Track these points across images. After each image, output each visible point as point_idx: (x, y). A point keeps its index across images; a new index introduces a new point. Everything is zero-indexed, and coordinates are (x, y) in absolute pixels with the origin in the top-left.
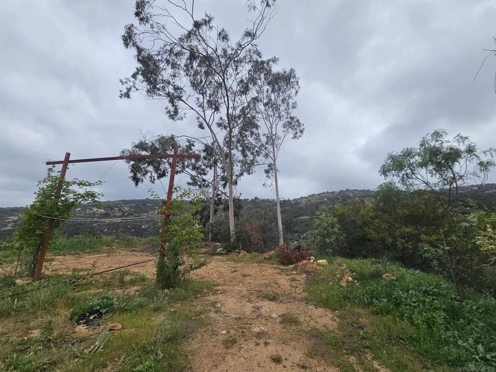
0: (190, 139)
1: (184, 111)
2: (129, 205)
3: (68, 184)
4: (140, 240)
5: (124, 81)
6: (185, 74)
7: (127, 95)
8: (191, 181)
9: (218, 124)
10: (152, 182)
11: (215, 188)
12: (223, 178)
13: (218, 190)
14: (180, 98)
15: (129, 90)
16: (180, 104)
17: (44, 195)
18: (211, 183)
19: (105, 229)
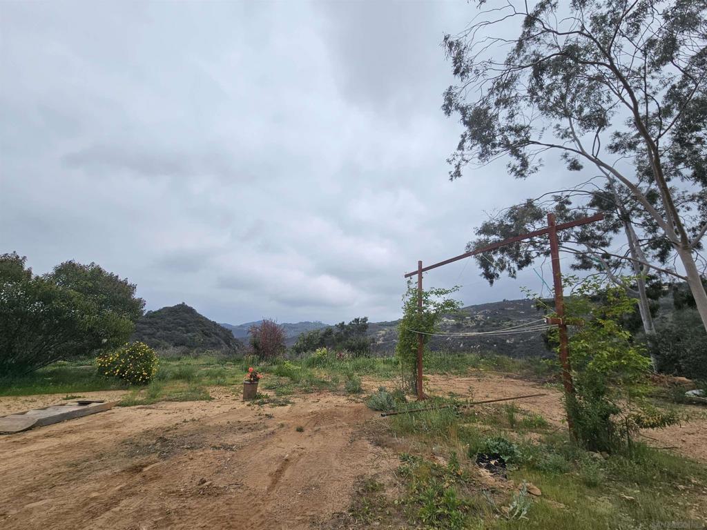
0: (559, 194)
1: (538, 157)
2: (482, 312)
3: (426, 294)
4: (513, 362)
5: (451, 159)
6: (528, 103)
7: (458, 174)
8: (579, 262)
9: (611, 147)
10: (513, 277)
11: (639, 266)
12: (655, 243)
13: (649, 266)
14: (527, 141)
15: (458, 167)
16: (527, 150)
17: (409, 309)
18: (625, 257)
19: (460, 344)
